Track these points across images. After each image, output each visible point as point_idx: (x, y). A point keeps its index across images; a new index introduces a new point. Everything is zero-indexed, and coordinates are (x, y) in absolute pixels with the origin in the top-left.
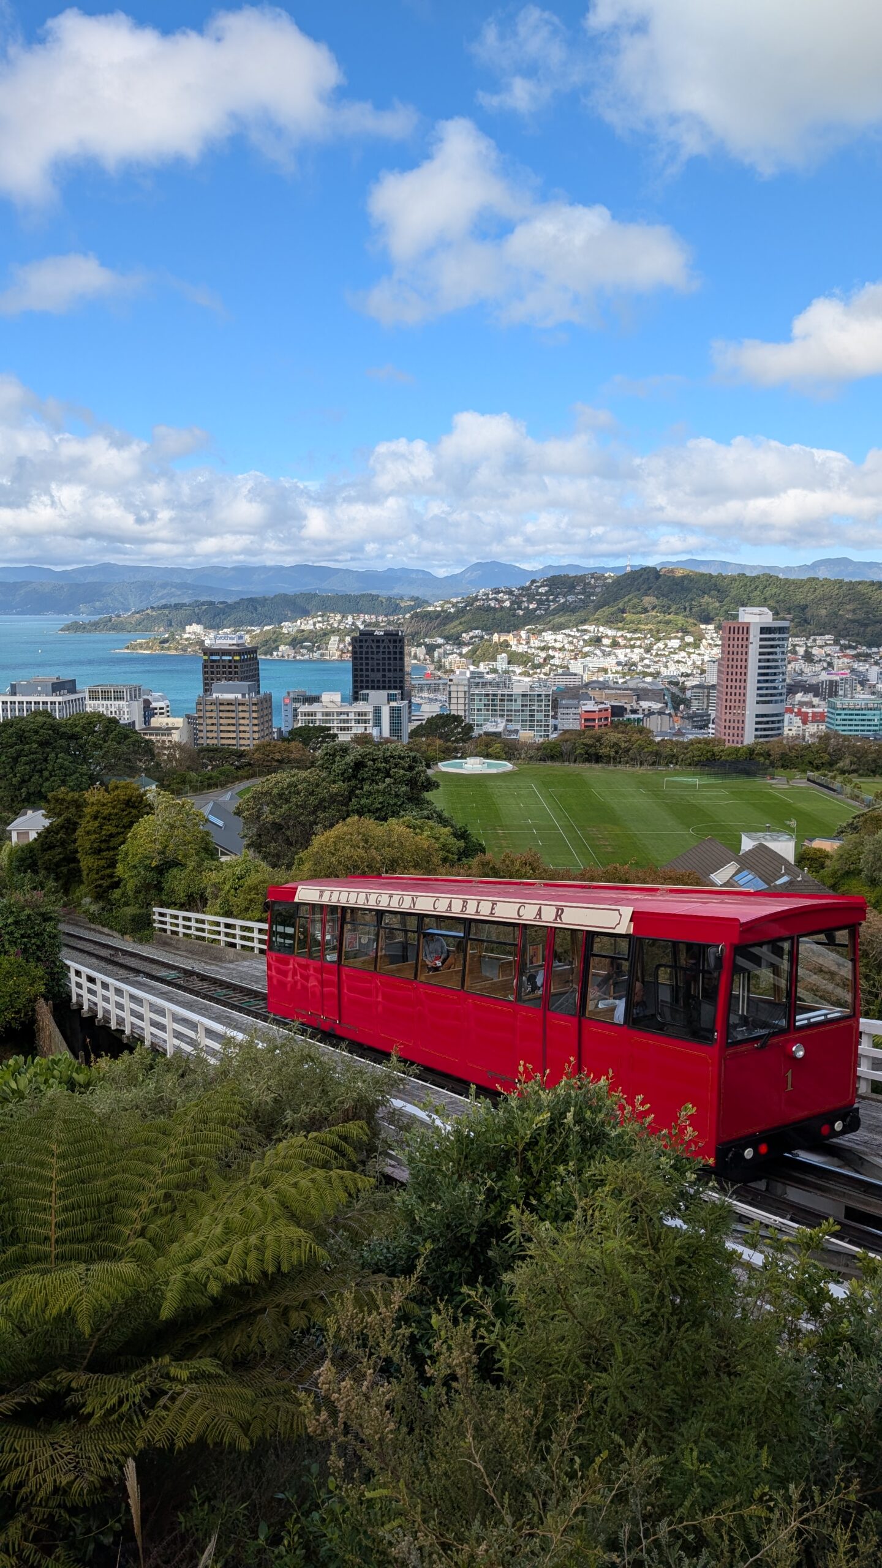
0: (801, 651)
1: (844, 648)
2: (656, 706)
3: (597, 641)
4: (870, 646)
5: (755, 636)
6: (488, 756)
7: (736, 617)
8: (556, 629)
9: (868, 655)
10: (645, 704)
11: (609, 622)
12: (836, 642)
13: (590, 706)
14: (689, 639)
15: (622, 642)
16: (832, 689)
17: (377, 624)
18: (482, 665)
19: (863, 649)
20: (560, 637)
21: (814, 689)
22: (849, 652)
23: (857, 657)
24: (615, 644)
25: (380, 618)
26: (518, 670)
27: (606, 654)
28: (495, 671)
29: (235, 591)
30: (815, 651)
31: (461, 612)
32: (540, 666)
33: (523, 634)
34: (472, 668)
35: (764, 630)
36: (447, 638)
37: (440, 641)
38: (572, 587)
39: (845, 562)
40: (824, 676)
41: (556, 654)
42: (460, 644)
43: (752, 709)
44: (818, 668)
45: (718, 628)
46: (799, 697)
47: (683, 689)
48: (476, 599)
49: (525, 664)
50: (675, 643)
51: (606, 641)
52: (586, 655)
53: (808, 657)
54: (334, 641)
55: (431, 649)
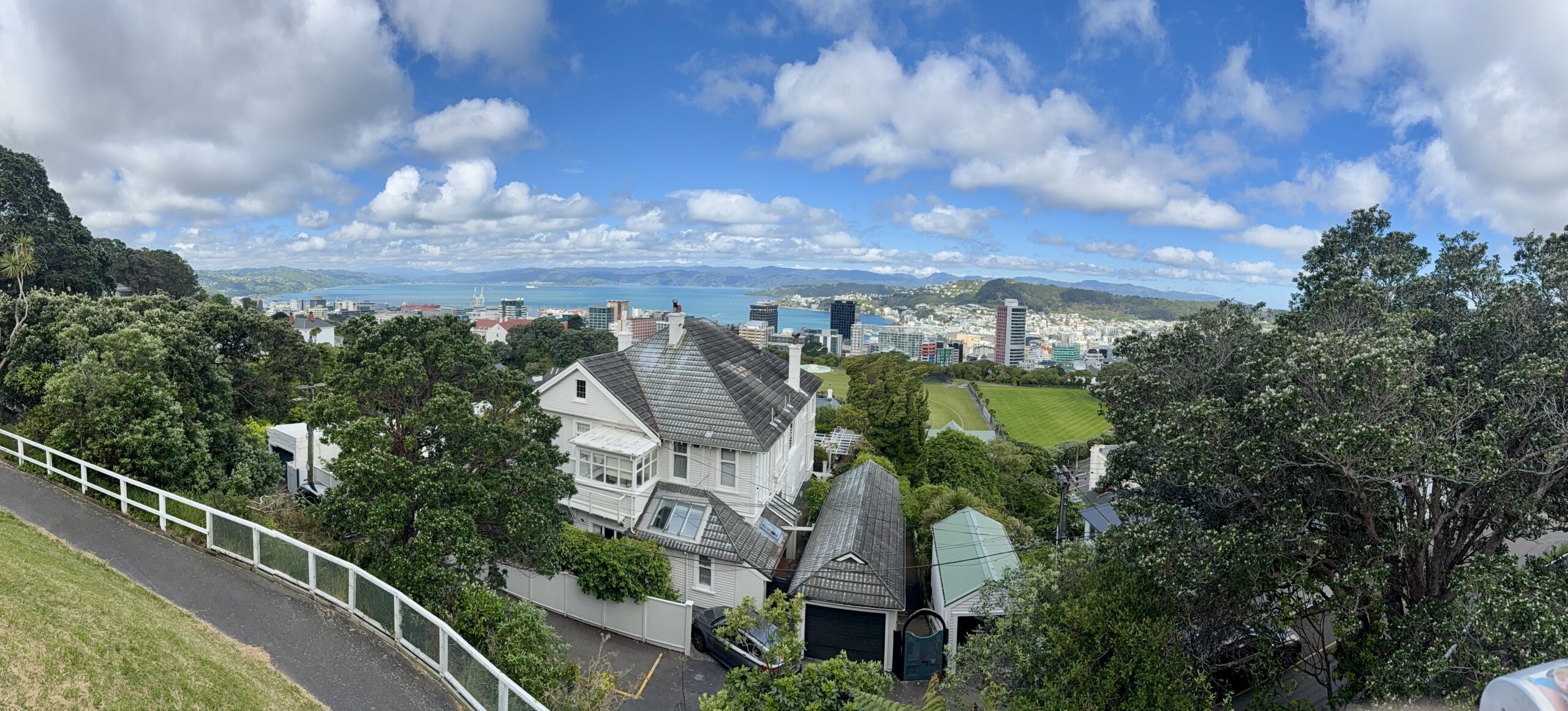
0: (1064, 320)
4: (1094, 319)
7: (1003, 304)
8: (957, 305)
9: (1092, 323)
11: (979, 303)
12: (1080, 317)
15: (985, 312)
17: (877, 299)
18: (922, 320)
19: (1091, 320)
20: (958, 309)
22: (1085, 321)
23: (1087, 324)
24: (982, 313)
25: (881, 296)
26: (937, 322)
27: (977, 318)
28: (926, 323)
29: (819, 282)
30: (1072, 321)
31: (916, 294)
32: (948, 321)
33: (942, 307)
34: (917, 321)
35: (1014, 310)
36: (908, 307)
37: (905, 307)
38: (967, 287)
39: (1095, 282)
41: (956, 316)
42: (914, 309)
44: (1070, 328)
48: (924, 289)
49: (940, 320)
51: (979, 312)
52: (969, 317)
53: (1067, 324)
55: (900, 311)
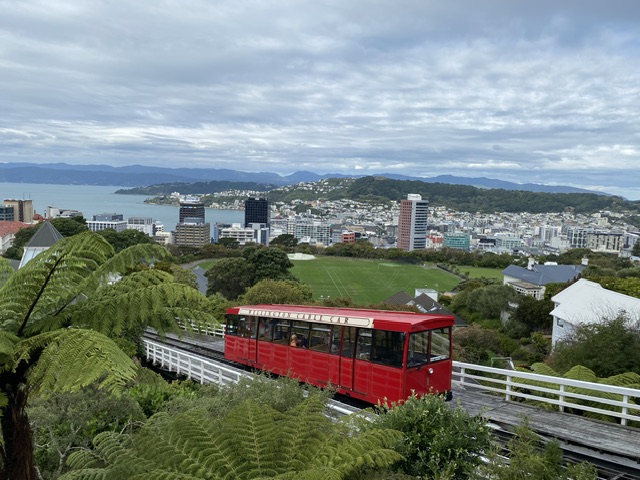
0: (432, 213)
1: (449, 212)
2: (373, 233)
3: (348, 206)
4: (460, 211)
5: (414, 206)
6: (304, 253)
7: (406, 198)
8: (331, 200)
9: (460, 215)
10: (368, 233)
11: (352, 198)
12: (447, 210)
13: (346, 233)
14: (386, 206)
15: (358, 206)
16: (445, 229)
17: (256, 195)
18: (300, 214)
19: (458, 213)
20: (333, 203)
21: (438, 228)
22: (452, 214)
23: (455, 216)
24: (356, 207)
25: (257, 193)
26: (315, 216)
27: (352, 211)
28: (305, 216)
30: (438, 213)
31: (291, 191)
32: (324, 215)
33: (318, 201)
34: (296, 215)
35: (418, 204)
36: (285, 202)
37: (282, 203)
38: (338, 183)
40: (442, 223)
41: (331, 210)
42: (291, 205)
43: (413, 236)
44: (439, 220)
45: (398, 202)
46: (432, 231)
47: (384, 227)
48: (298, 186)
49: (318, 214)
50: (381, 208)
51: (352, 206)
52: (344, 211)
53: (435, 215)
54: (237, 201)
55: (278, 206)
